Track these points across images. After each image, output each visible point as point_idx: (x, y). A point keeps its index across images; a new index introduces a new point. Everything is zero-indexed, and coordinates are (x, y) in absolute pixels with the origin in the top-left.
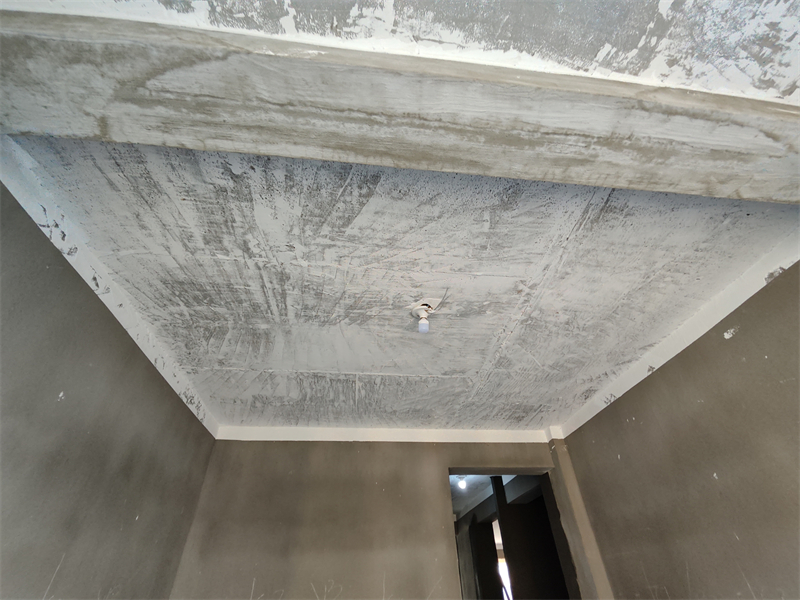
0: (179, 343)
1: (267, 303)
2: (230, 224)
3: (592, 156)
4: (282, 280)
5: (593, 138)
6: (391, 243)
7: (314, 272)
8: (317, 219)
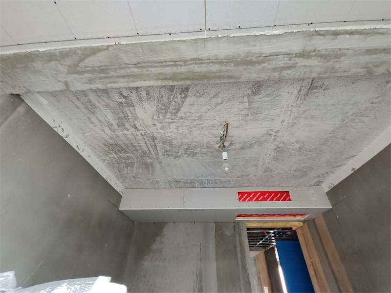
0: (116, 170)
1: (149, 150)
2: (126, 117)
3: (294, 64)
4: (153, 140)
5: (293, 54)
6: (200, 118)
7: (167, 135)
8: (164, 111)
